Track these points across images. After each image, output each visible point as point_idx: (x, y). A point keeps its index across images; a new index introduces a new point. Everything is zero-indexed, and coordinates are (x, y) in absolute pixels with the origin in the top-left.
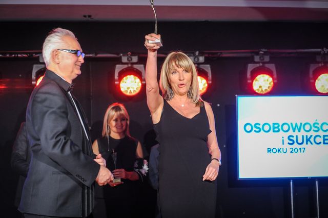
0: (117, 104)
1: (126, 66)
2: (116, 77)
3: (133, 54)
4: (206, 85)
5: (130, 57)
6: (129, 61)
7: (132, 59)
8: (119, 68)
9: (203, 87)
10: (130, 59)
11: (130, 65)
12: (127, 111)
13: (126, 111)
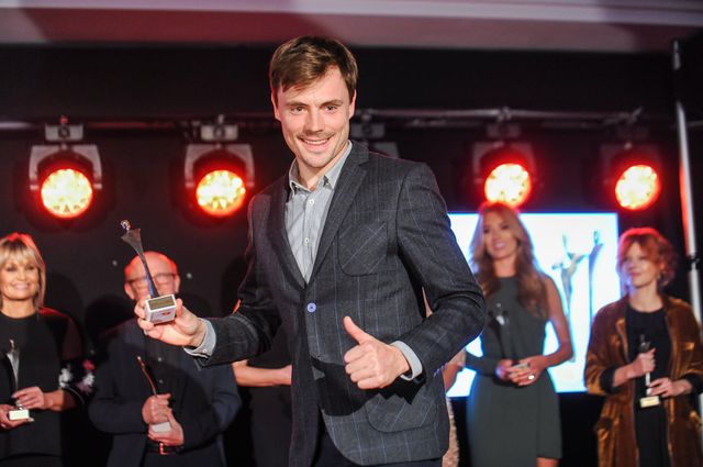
0: (15, 236)
1: (54, 150)
2: (33, 175)
3: (73, 121)
4: (243, 191)
5: (65, 128)
6: (64, 137)
7: (68, 133)
8: (38, 154)
9: (235, 196)
10: (64, 133)
11: (64, 147)
12: (41, 253)
13: (37, 252)
